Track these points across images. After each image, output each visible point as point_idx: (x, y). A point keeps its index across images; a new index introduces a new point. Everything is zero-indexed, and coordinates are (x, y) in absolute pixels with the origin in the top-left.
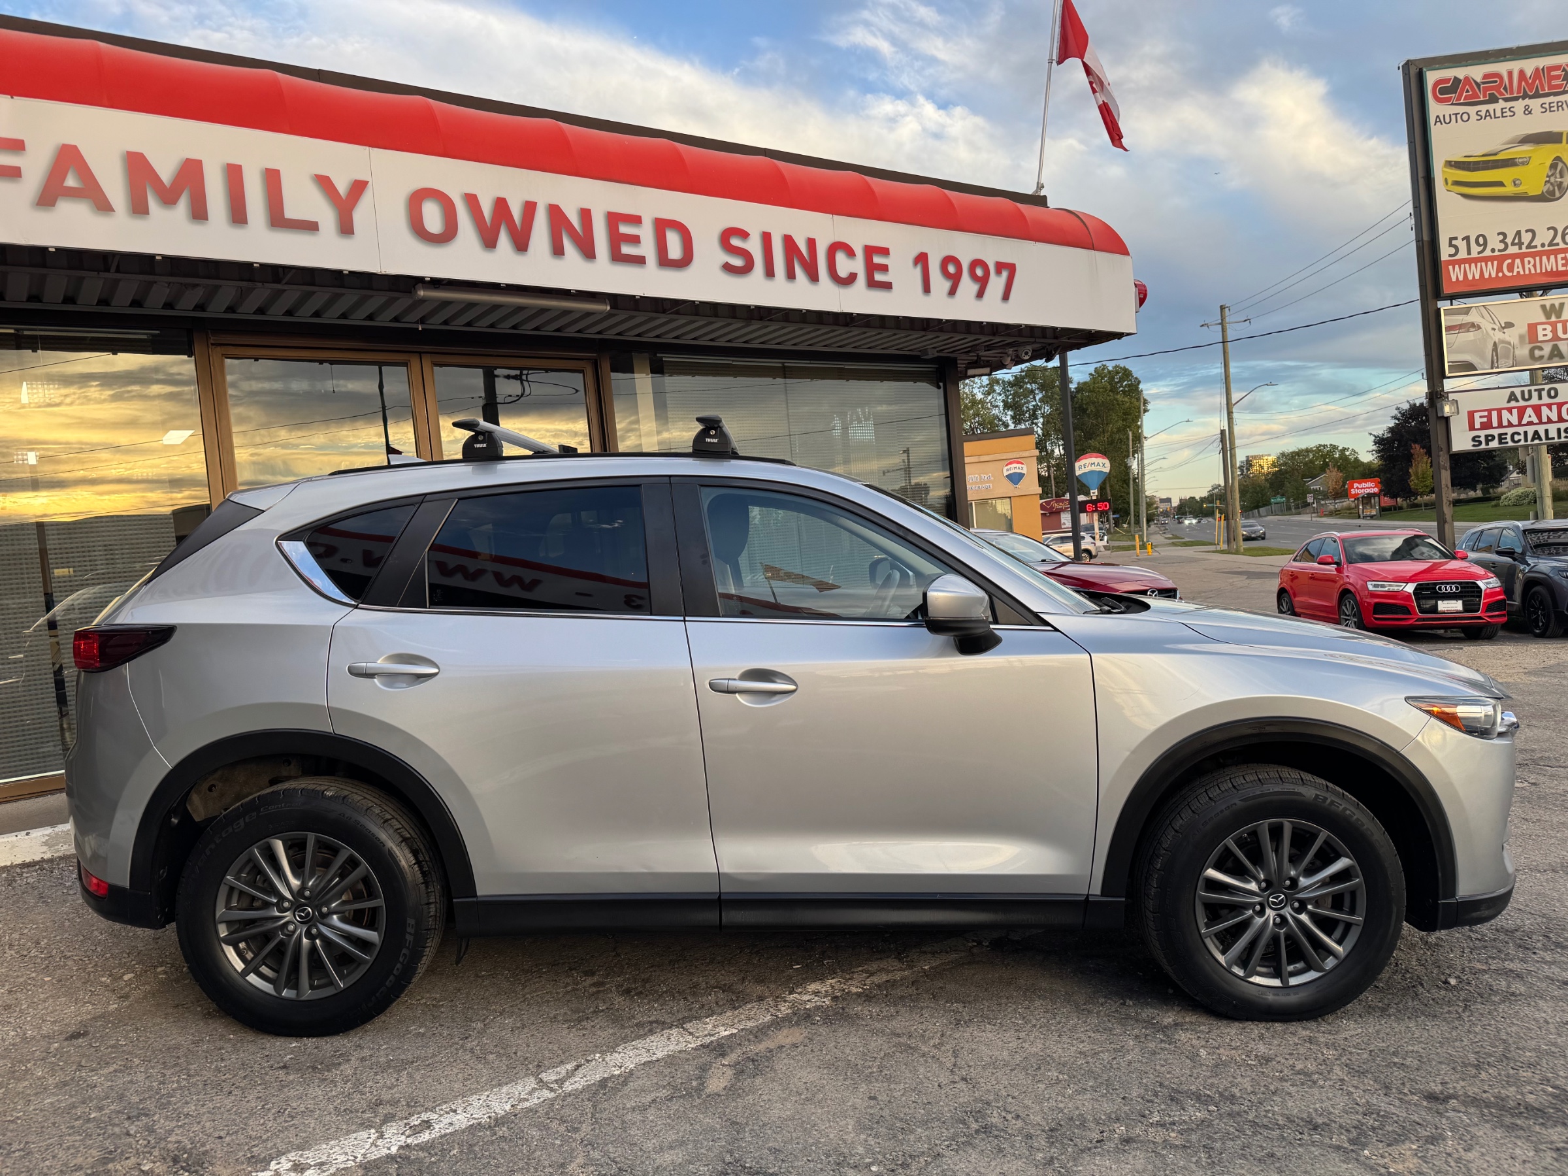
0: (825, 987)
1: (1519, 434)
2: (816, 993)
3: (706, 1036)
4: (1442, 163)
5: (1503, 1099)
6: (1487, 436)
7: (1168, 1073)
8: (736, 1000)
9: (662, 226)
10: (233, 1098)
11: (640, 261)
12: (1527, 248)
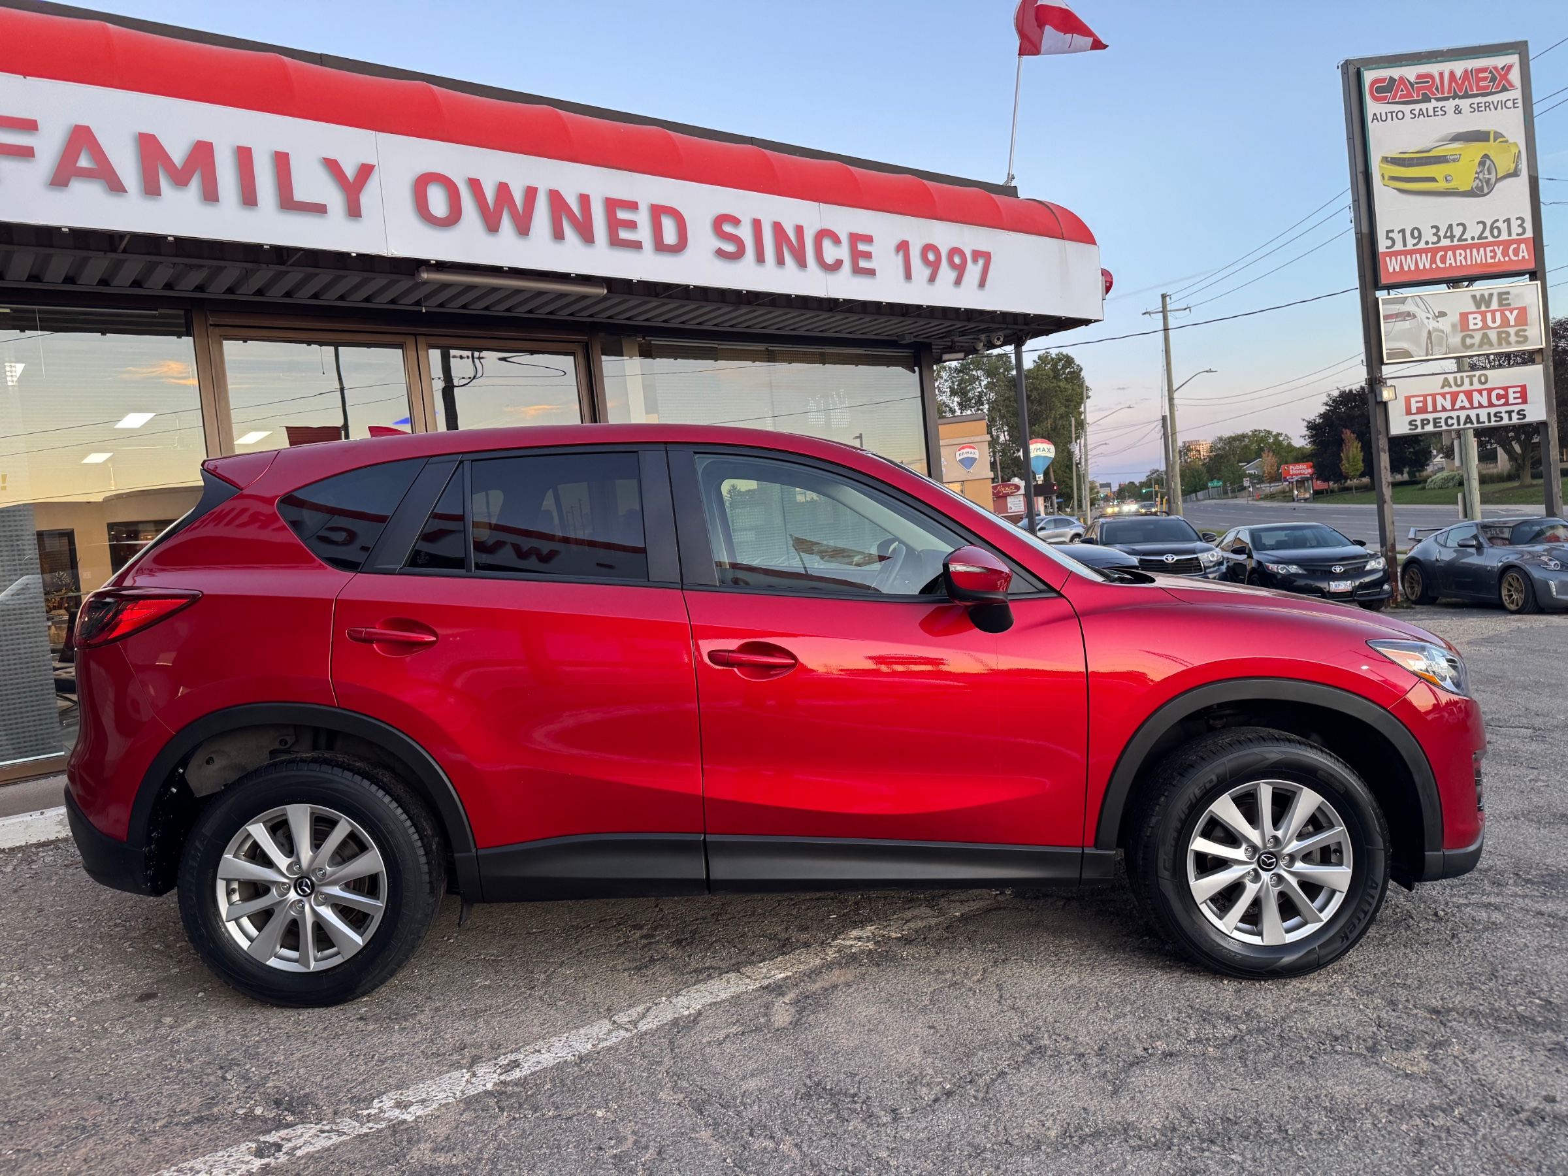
0: (865, 933)
1: (1452, 418)
2: (859, 938)
3: (763, 978)
4: (1379, 159)
5: (1496, 1011)
6: (1422, 421)
7: (1197, 998)
8: (784, 947)
9: (657, 211)
10: (319, 1047)
11: (637, 245)
12: (1458, 241)
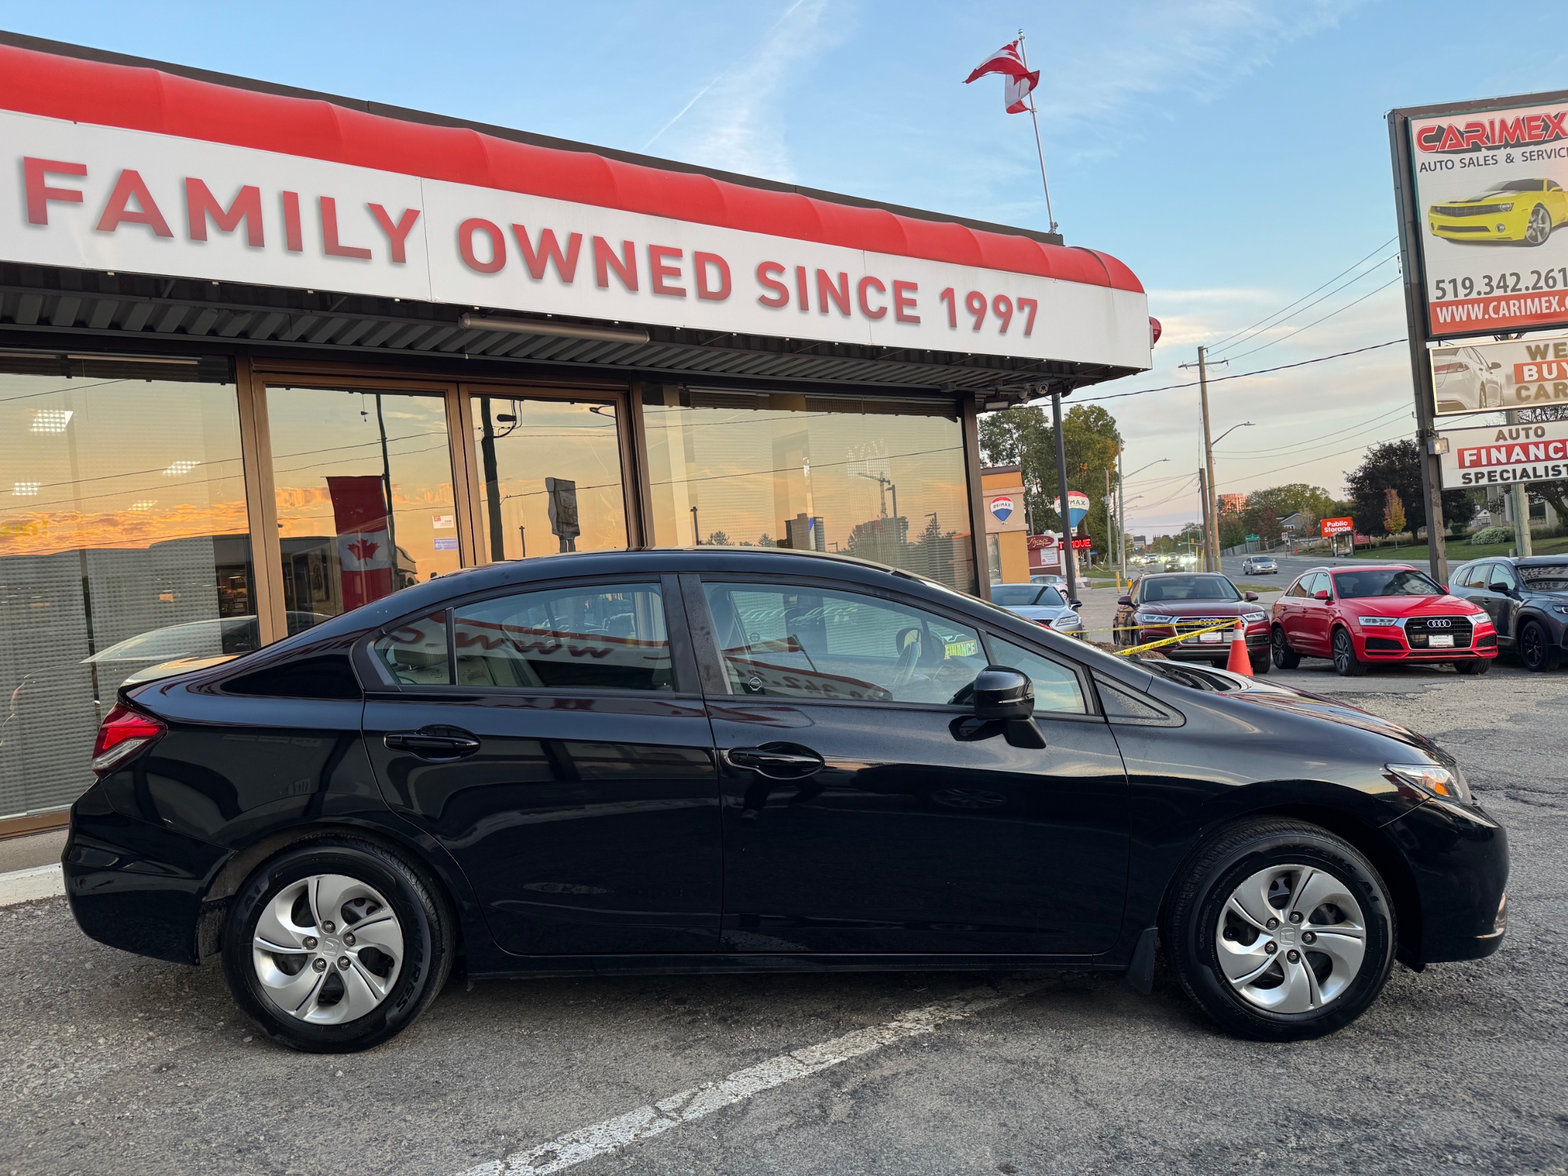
0: (924, 1015)
1: (1507, 472)
2: (918, 1021)
3: (816, 1064)
4: (1428, 208)
6: (1476, 474)
8: (838, 1028)
9: (701, 259)
11: (680, 293)
12: (1512, 291)
